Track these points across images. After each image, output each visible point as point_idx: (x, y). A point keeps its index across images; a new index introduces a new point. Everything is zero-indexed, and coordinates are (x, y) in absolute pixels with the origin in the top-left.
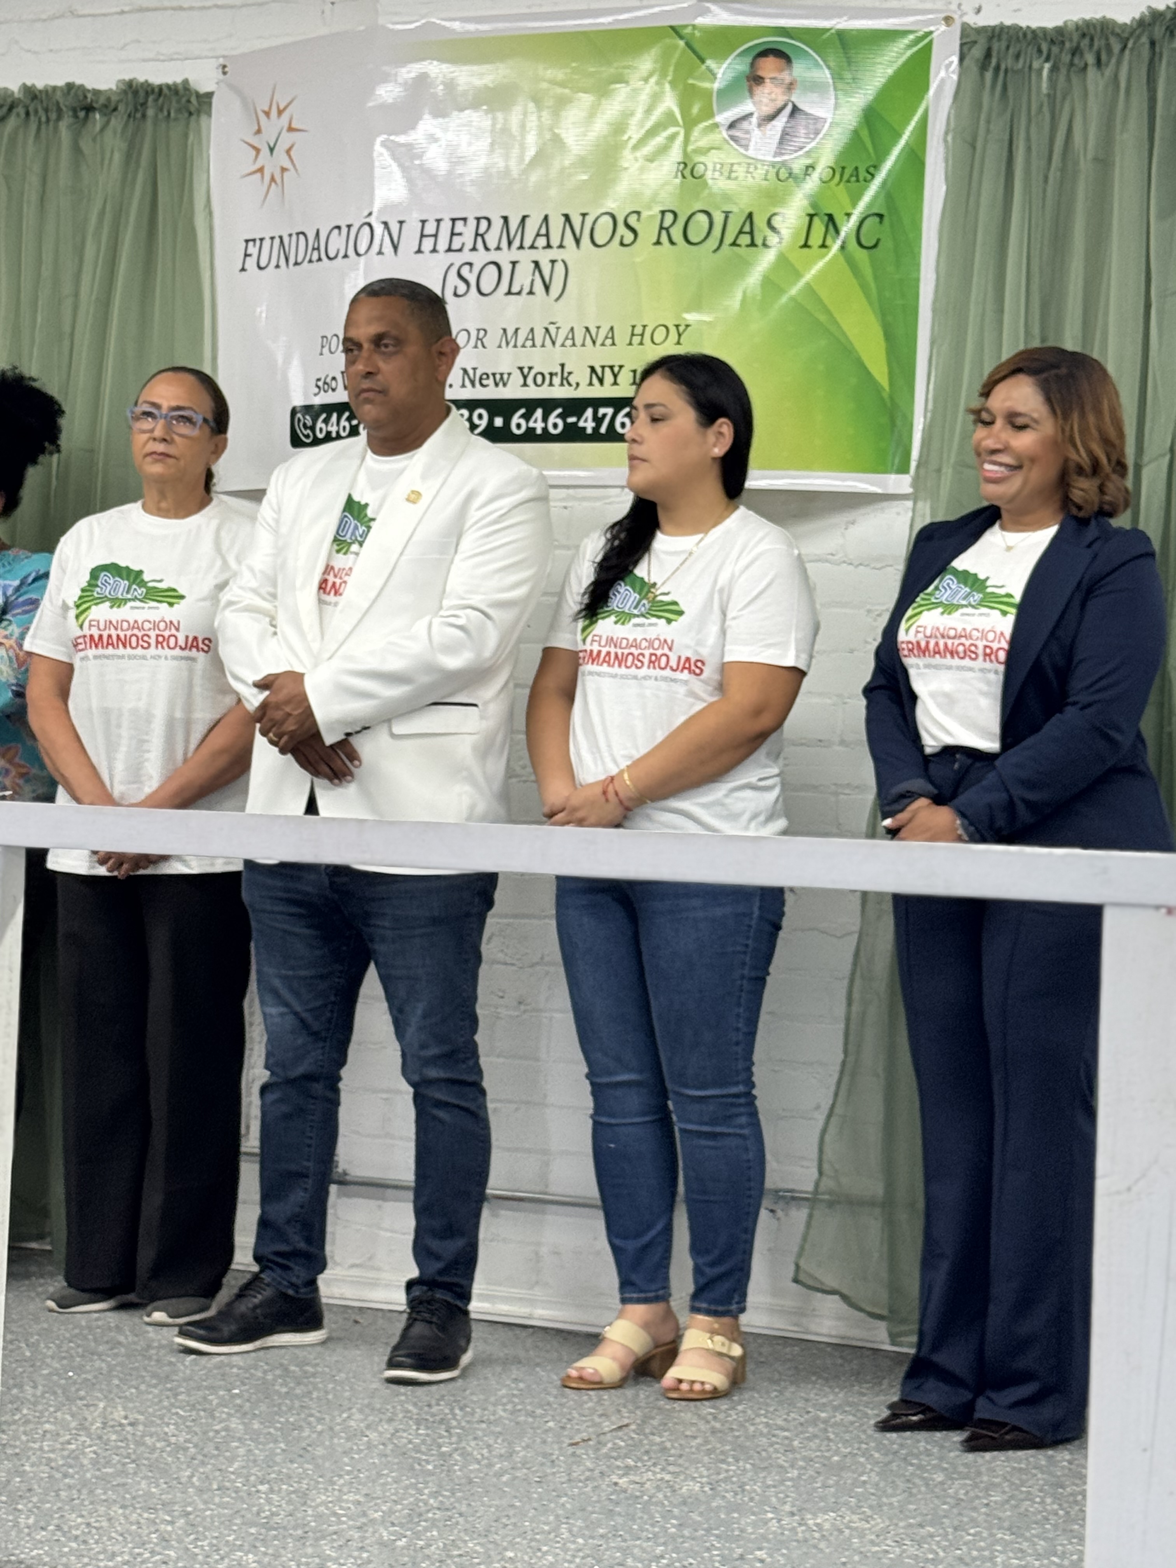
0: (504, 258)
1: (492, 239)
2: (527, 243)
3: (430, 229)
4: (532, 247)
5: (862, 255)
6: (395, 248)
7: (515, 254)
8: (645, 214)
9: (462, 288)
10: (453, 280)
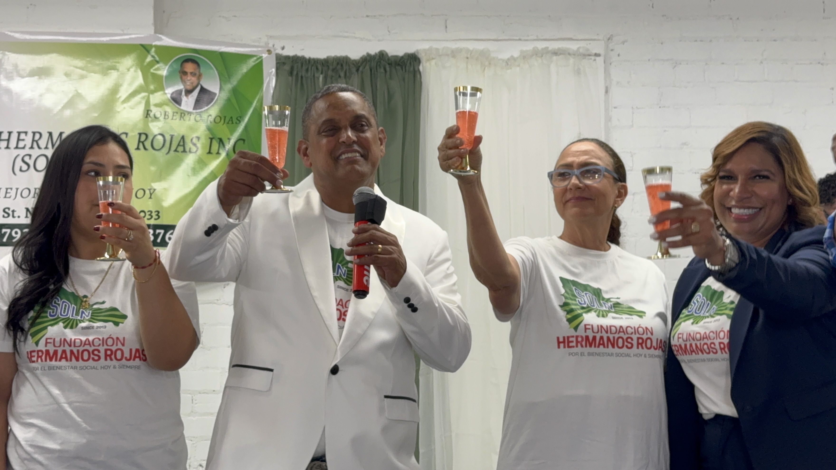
1: (42, 143)
3: (5, 136)
8: (130, 134)
9: (25, 167)
10: (19, 163)
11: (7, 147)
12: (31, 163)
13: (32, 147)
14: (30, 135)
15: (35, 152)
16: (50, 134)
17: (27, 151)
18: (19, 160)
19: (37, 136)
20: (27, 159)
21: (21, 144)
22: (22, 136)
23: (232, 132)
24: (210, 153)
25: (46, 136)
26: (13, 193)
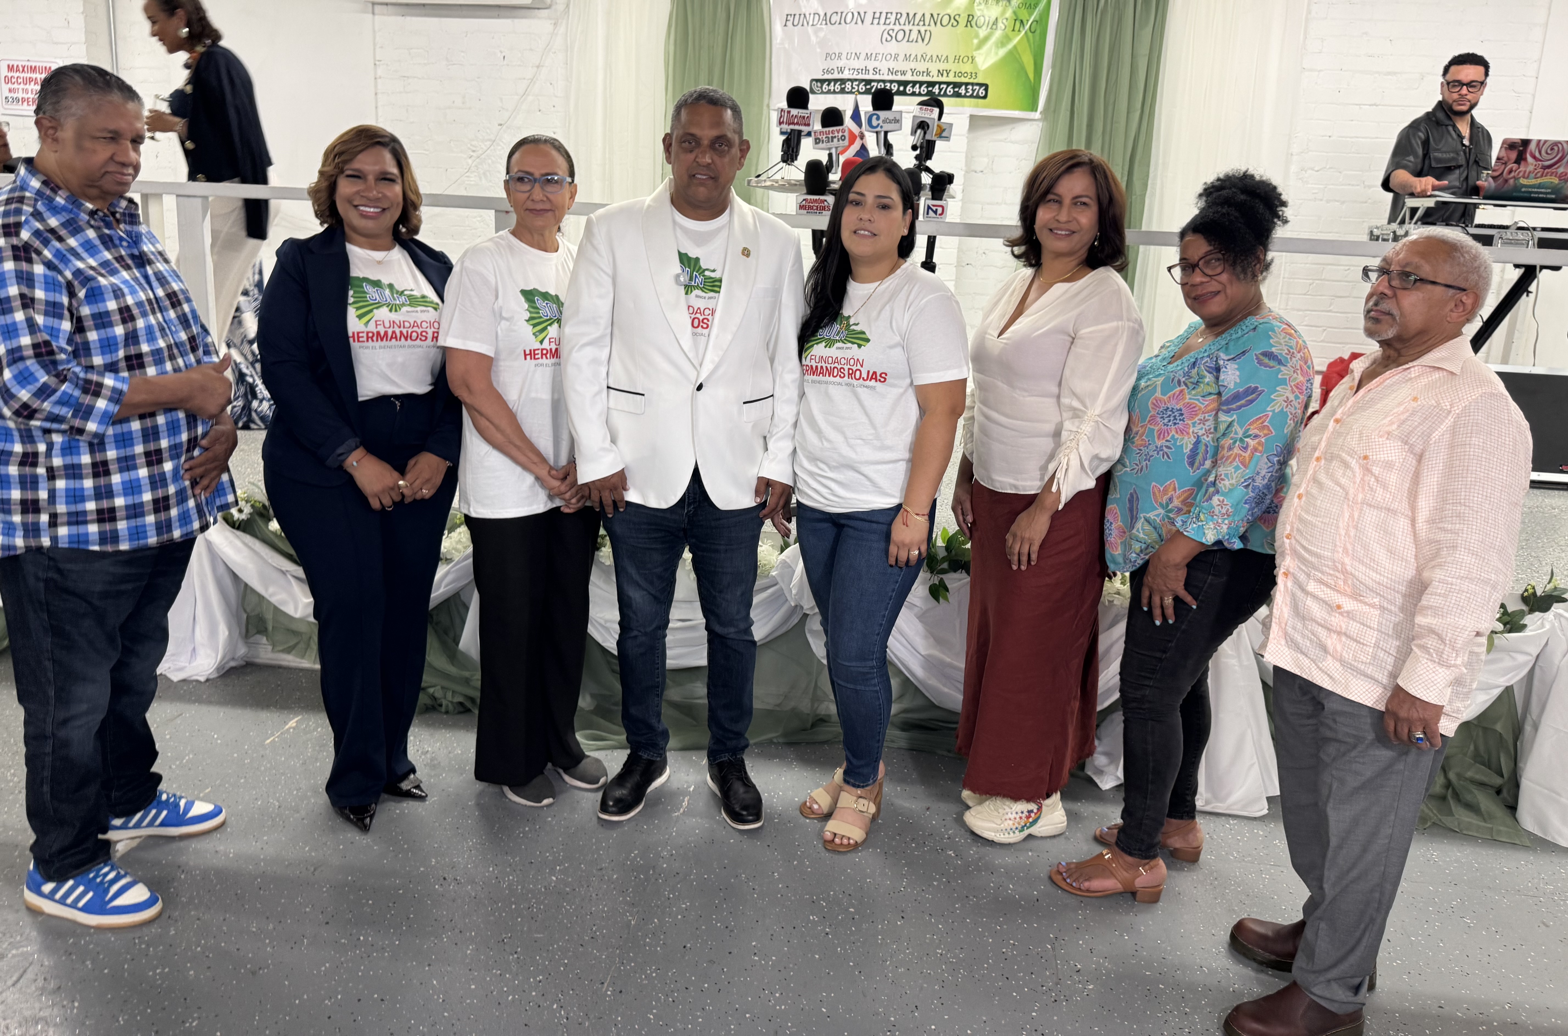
0: (907, 28)
1: (902, 21)
2: (916, 23)
3: (877, 15)
4: (918, 25)
5: (1030, 34)
6: (862, 22)
7: (911, 27)
8: (962, 15)
9: (889, 38)
10: (885, 35)
11: (878, 24)
12: (894, 35)
13: (895, 24)
14: (894, 15)
15: (897, 28)
16: (908, 14)
17: (891, 26)
18: (886, 32)
19: (899, 15)
20: (891, 32)
21: (888, 21)
22: (889, 15)
23: (1030, 15)
24: (1013, 30)
25: (905, 16)
26: (880, 57)
